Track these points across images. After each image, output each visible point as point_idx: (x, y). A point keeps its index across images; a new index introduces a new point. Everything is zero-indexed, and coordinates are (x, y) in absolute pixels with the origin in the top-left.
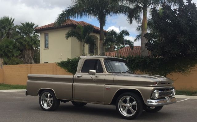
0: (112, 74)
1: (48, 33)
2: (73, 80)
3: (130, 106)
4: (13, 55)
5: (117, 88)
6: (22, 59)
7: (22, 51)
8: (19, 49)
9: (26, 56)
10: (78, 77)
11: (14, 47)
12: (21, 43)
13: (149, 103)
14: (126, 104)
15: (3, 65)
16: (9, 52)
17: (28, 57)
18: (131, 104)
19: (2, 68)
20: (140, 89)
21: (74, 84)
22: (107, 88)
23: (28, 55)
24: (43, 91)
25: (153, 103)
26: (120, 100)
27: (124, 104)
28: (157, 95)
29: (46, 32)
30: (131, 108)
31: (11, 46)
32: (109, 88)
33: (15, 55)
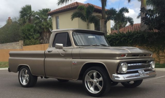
0: (80, 47)
1: (58, 16)
2: (45, 55)
3: (97, 82)
4: (33, 38)
5: (83, 62)
6: (42, 41)
7: (41, 33)
8: (38, 32)
9: (44, 38)
10: (49, 52)
11: (35, 30)
12: (40, 27)
13: (116, 79)
14: (93, 79)
15: (23, 46)
16: (30, 35)
17: (46, 38)
18: (98, 80)
19: (22, 49)
20: (105, 63)
21: (45, 59)
22: (73, 62)
23: (46, 36)
24: (21, 68)
25: (120, 78)
26: (87, 75)
27: (91, 80)
28: (124, 69)
29: (57, 15)
30: (98, 84)
31: (32, 30)
32: (76, 62)
33: (35, 37)
